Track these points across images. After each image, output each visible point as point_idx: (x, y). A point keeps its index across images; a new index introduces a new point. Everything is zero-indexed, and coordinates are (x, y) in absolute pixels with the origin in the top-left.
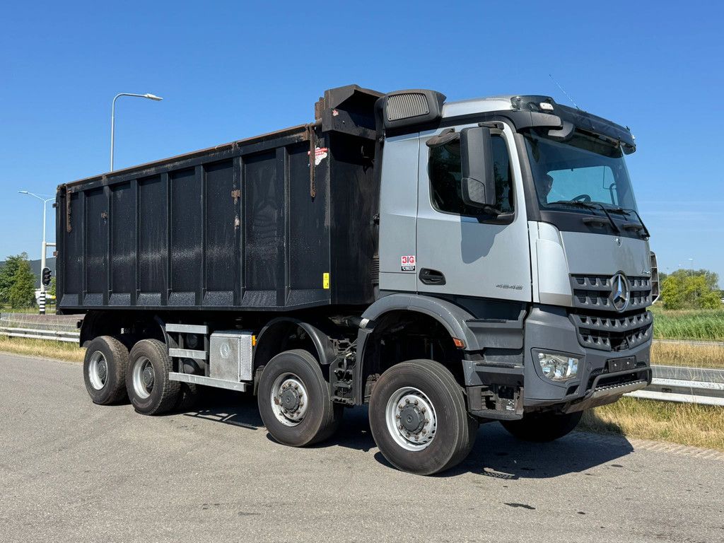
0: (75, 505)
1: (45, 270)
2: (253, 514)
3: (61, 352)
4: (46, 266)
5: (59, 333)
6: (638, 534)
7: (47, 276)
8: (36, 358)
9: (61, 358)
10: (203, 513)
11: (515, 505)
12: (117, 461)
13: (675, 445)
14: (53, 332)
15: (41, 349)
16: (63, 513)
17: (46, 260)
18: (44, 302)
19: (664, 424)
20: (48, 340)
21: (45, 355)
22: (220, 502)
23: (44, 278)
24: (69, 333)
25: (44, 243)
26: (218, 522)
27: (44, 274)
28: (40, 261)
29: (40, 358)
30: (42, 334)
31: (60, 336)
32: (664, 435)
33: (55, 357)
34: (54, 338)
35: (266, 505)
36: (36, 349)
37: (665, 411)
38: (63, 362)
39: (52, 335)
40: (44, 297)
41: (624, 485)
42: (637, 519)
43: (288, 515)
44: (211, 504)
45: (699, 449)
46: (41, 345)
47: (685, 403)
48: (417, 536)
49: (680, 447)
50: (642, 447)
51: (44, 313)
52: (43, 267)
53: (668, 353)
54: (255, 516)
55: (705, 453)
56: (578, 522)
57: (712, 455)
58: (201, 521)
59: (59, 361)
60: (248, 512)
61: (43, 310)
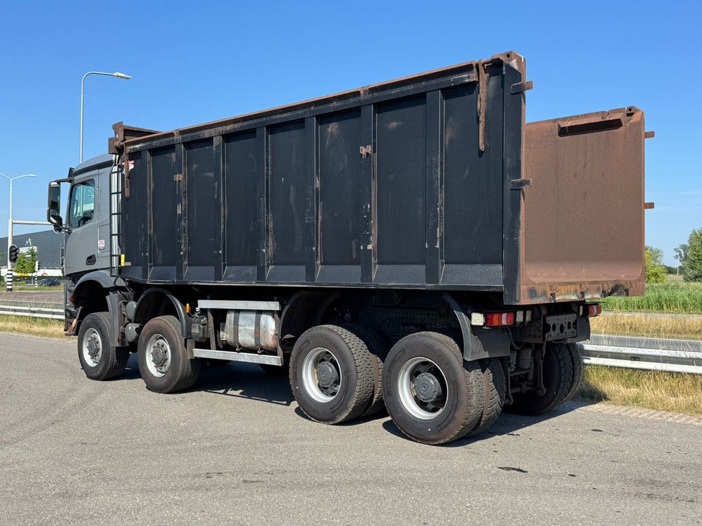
0: (77, 476)
1: (11, 247)
2: (257, 481)
3: (36, 328)
4: (13, 243)
5: (33, 309)
6: (629, 493)
7: (13, 254)
8: (11, 334)
9: (37, 334)
10: (208, 482)
11: (508, 469)
12: (112, 433)
13: (647, 410)
14: (27, 308)
15: (16, 325)
16: (67, 485)
17: (13, 237)
18: (11, 280)
19: (633, 391)
20: (22, 316)
21: (19, 331)
22: (222, 471)
23: (11, 256)
24: (43, 309)
25: (10, 221)
26: (223, 490)
27: (11, 252)
28: (6, 239)
29: (15, 334)
30: (15, 310)
31: (34, 312)
32: (636, 401)
33: (30, 332)
34: (28, 314)
35: (268, 473)
36: (10, 325)
37: (634, 378)
38: (39, 337)
39: (25, 311)
40: (11, 274)
41: (607, 448)
42: (626, 480)
43: (291, 482)
44: (214, 473)
45: (670, 414)
46: (15, 321)
47: (654, 370)
48: (419, 499)
49: (652, 412)
50: (617, 412)
51: (11, 290)
52: (10, 245)
53: (624, 324)
54: (259, 484)
55: (676, 417)
56: (570, 484)
57: (684, 419)
58: (207, 490)
59: (35, 337)
60: (252, 479)
61: (10, 287)
